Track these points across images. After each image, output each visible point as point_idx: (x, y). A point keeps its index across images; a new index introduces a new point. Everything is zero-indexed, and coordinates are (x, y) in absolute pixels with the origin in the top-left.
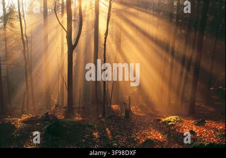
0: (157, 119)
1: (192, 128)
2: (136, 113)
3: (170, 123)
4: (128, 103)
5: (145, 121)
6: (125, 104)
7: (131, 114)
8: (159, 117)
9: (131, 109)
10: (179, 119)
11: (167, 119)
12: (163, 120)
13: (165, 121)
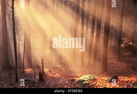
0: (71, 79)
1: (106, 85)
2: (50, 75)
3: (85, 82)
4: (41, 65)
5: (60, 82)
6: (38, 67)
7: (45, 76)
8: (73, 77)
9: (45, 71)
10: (93, 78)
11: (81, 78)
12: (78, 79)
13: (79, 81)
